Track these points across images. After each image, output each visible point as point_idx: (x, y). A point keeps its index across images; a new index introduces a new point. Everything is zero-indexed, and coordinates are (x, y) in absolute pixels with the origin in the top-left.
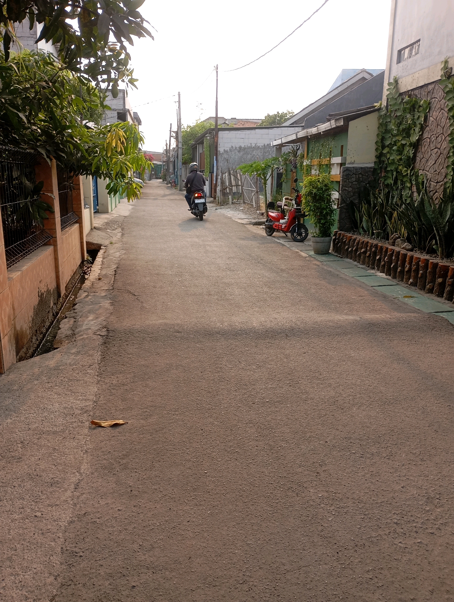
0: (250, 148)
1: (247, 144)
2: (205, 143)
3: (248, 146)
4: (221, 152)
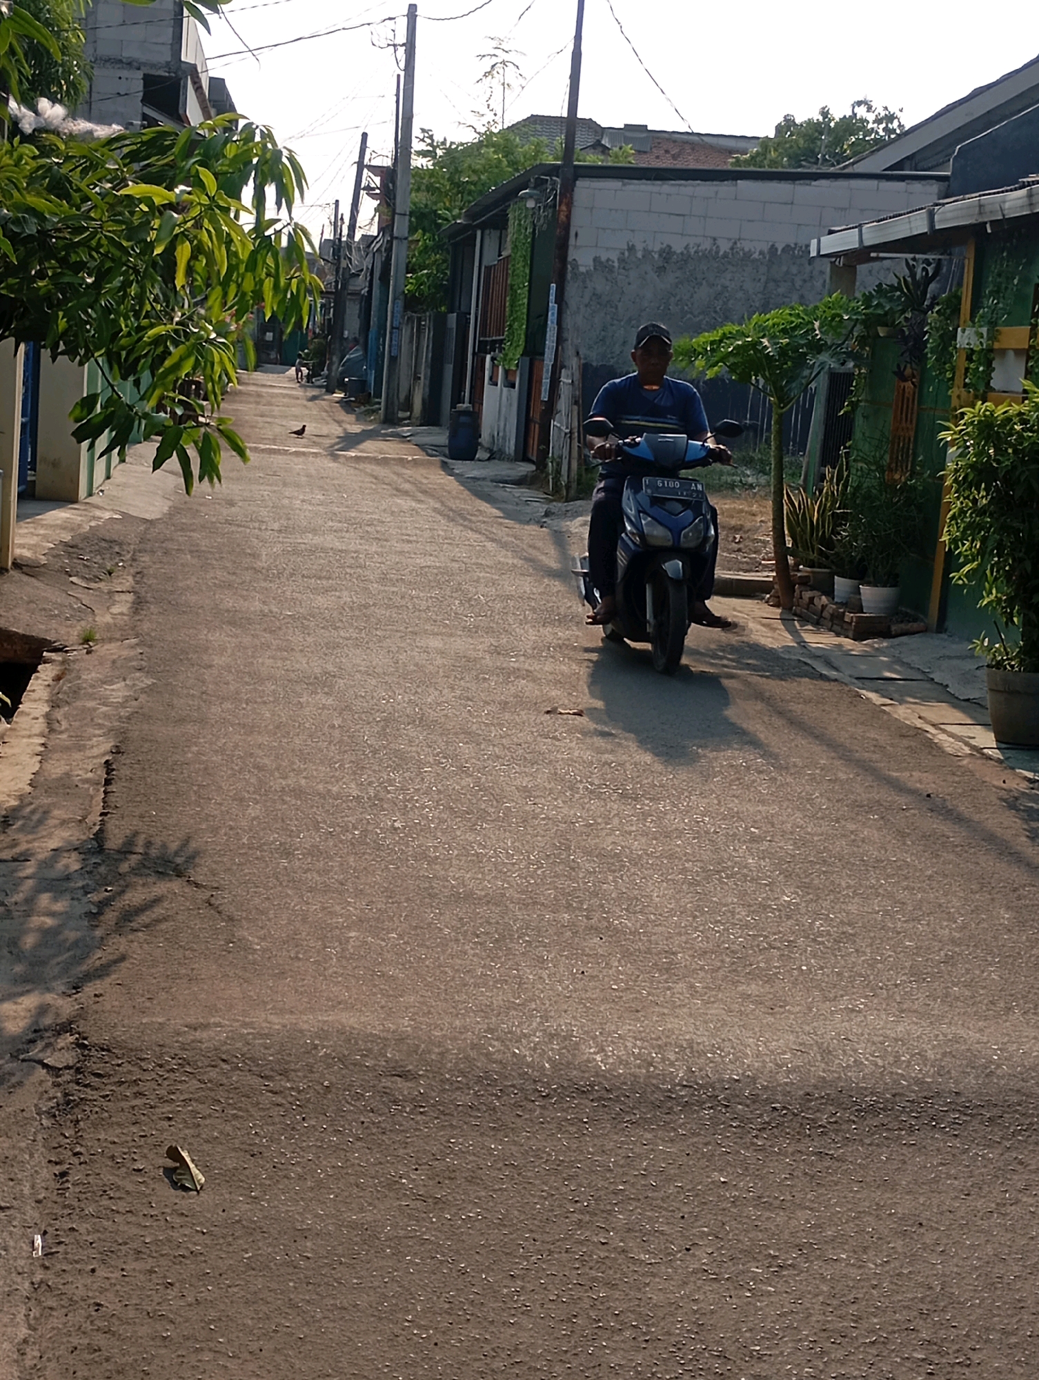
0: (710, 256)
1: (698, 240)
2: (512, 224)
3: (703, 247)
4: (582, 269)
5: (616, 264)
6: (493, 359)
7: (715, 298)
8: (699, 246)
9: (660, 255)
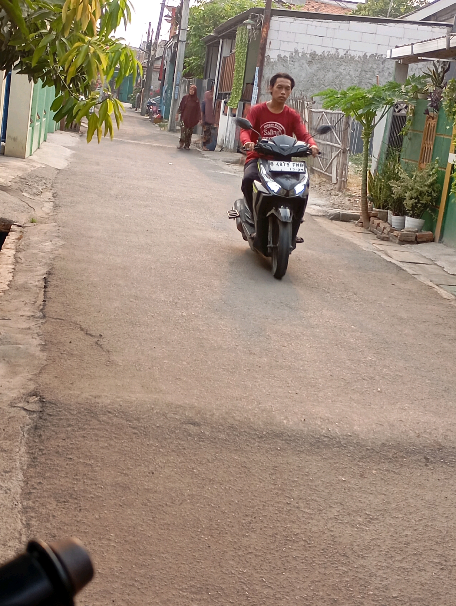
0: (335, 57)
1: (329, 49)
2: (238, 37)
3: (331, 53)
4: (272, 60)
5: (288, 59)
6: (225, 103)
7: (336, 78)
8: (329, 52)
9: (310, 56)
